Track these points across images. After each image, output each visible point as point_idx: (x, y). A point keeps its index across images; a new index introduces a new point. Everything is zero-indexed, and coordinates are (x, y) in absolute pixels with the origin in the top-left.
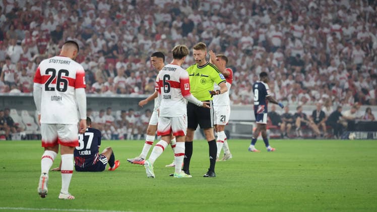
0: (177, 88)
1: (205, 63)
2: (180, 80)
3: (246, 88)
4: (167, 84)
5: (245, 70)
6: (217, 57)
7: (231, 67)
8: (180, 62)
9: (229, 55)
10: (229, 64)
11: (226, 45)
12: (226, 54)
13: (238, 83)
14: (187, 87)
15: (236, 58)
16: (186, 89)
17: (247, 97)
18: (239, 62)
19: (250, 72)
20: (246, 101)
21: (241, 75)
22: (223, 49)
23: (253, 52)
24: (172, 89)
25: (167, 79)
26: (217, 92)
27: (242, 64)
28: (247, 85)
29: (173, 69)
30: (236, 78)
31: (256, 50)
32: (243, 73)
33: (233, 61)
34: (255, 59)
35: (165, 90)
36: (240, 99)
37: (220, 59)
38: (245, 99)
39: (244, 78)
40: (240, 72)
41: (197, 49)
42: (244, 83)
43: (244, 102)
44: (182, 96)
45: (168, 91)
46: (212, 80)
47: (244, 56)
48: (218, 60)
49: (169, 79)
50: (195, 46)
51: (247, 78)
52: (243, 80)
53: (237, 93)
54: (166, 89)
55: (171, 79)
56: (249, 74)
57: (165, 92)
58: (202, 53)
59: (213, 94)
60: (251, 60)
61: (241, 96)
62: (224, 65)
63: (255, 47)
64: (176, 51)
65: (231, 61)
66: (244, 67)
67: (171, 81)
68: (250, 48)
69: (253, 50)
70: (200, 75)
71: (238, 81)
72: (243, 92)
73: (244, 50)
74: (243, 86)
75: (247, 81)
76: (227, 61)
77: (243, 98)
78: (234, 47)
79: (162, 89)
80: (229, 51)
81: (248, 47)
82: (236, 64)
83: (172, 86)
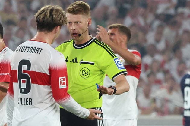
0: (43, 84)
1: (89, 38)
2: (50, 70)
3: (165, 85)
4: (25, 77)
5: (163, 53)
6: (111, 28)
7: (137, 46)
8: (49, 36)
9: (133, 25)
10: (133, 41)
11: (127, 6)
12: (128, 22)
13: (148, 76)
14: (64, 84)
15: (145, 30)
16: (61, 87)
17: (167, 101)
18: (151, 38)
19: (172, 55)
20: (164, 109)
21: (154, 61)
22: (122, 13)
23: (178, 19)
24: (34, 86)
25: (24, 67)
26: (109, 90)
27: (158, 41)
28: (166, 80)
29: (38, 50)
30: (147, 67)
31: (182, 14)
32: (159, 58)
33: (140, 34)
34: (181, 32)
35: (21, 89)
36: (153, 105)
37: (116, 33)
38: (163, 105)
39: (161, 67)
40: (152, 56)
41: (74, 12)
42: (160, 76)
43: (161, 112)
44: (54, 100)
45: (27, 90)
46: (101, 71)
47: (161, 27)
48: (112, 34)
49: (29, 67)
50: (70, 7)
51: (167, 67)
52: (158, 71)
53: (147, 95)
54: (24, 86)
55: (32, 69)
56: (170, 59)
57: (21, 92)
58: (84, 20)
59: (102, 91)
60: (174, 34)
61: (154, 100)
62: (123, 43)
63: (180, 10)
64: (42, 16)
65: (136, 36)
66: (161, 46)
67: (33, 72)
68: (172, 12)
69: (177, 14)
70: (79, 61)
71: (149, 71)
72: (159, 93)
73: (161, 14)
74: (158, 82)
75: (166, 72)
76: (129, 35)
77: (158, 104)
78: (141, 10)
79: (16, 85)
80: (133, 17)
81: (168, 9)
82: (146, 41)
83: (35, 82)
